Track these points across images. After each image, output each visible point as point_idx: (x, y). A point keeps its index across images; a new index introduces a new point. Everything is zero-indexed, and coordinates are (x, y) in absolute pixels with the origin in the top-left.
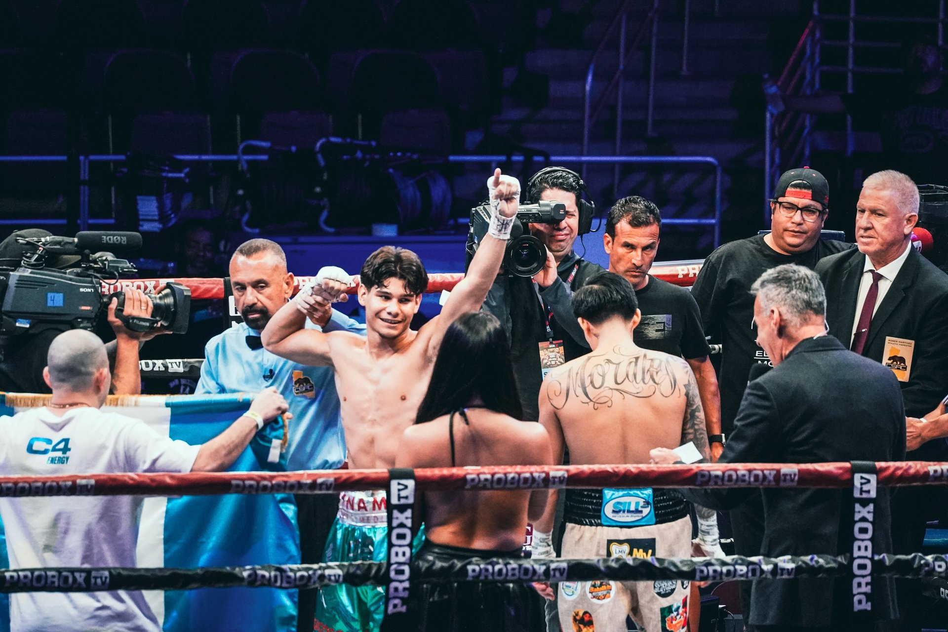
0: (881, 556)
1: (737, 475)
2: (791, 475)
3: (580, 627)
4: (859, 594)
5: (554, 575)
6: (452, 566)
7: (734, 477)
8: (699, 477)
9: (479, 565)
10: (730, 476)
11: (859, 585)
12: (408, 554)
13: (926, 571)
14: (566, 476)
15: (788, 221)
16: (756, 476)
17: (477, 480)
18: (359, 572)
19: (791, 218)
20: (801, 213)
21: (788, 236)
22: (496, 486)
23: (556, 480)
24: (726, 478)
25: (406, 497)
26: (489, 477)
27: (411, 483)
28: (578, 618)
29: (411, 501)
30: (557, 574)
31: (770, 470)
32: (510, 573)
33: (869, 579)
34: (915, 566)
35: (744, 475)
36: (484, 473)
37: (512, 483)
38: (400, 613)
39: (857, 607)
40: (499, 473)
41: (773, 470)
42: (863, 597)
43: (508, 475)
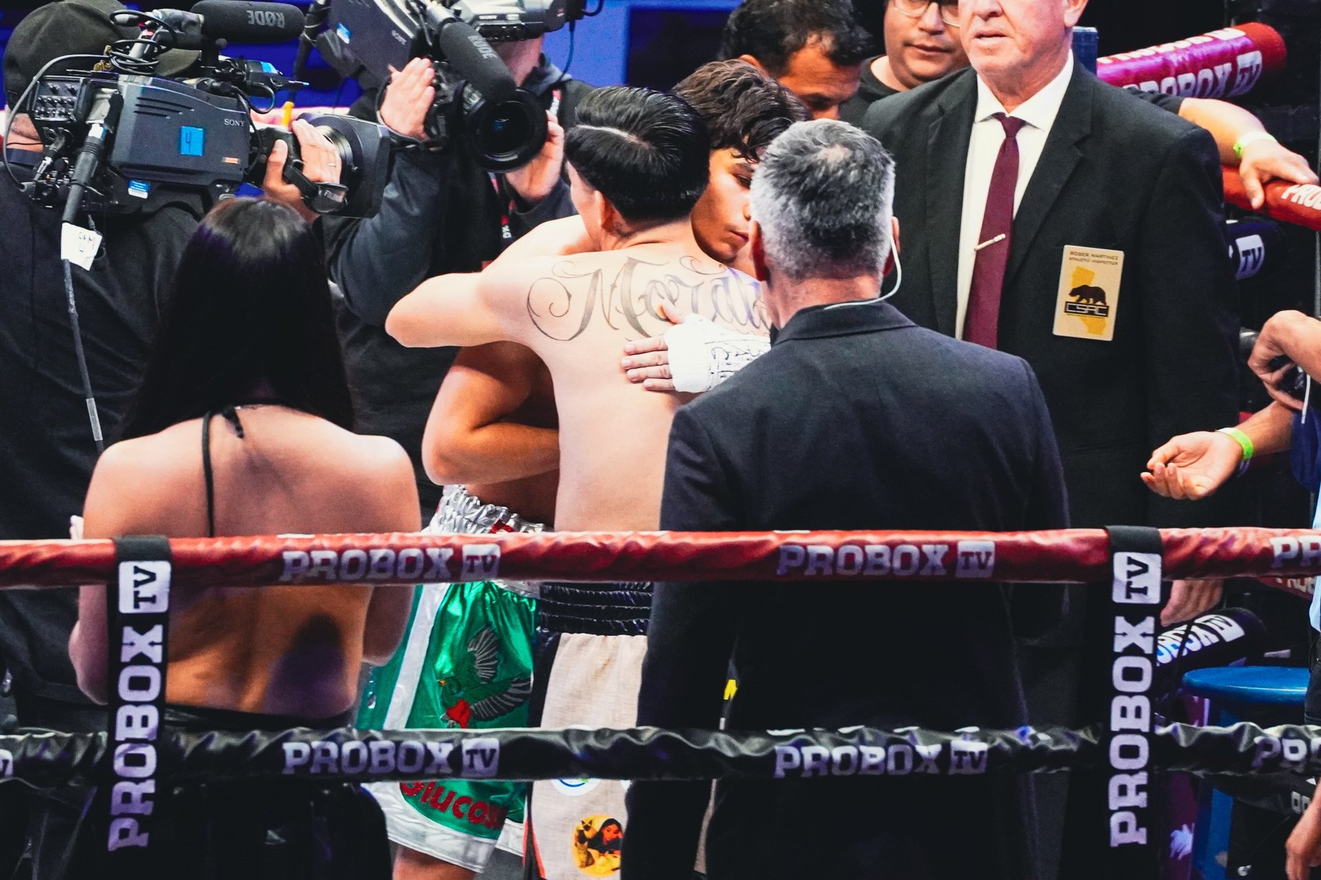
0: (1169, 729)
1: (865, 554)
2: (979, 554)
3: (589, 855)
4: (1122, 809)
5: (472, 765)
6: (250, 744)
7: (859, 558)
8: (784, 557)
9: (308, 742)
10: (850, 557)
11: (1123, 790)
12: (154, 721)
13: (1265, 760)
14: (498, 554)
15: (913, 26)
16: (906, 557)
17: (306, 562)
18: (48, 755)
19: (919, 18)
20: (940, 8)
21: (911, 55)
22: (345, 575)
23: (477, 562)
24: (841, 562)
25: (152, 600)
26: (331, 555)
27: (162, 569)
28: (588, 834)
29: (162, 606)
30: (478, 762)
31: (935, 543)
32: (375, 761)
33: (1142, 778)
34: (1242, 749)
35: (879, 555)
36: (322, 548)
37: (381, 570)
38: (135, 848)
39: (1117, 838)
40: (353, 548)
41: (941, 543)
42: (1130, 818)
43: (372, 552)
